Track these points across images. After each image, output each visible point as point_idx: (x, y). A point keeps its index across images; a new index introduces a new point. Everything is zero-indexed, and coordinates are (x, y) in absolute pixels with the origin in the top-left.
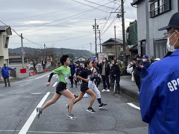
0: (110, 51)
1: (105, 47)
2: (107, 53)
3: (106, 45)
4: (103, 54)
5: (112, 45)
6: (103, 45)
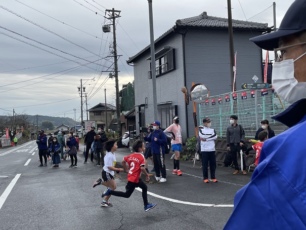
0: (100, 119)
1: (93, 114)
2: (96, 121)
3: (94, 112)
4: (91, 122)
5: (101, 111)
6: (90, 112)
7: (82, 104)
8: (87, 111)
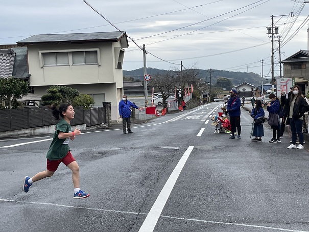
0: (299, 74)
1: (289, 67)
3: (290, 64)
4: (286, 80)
5: (302, 63)
6: (285, 64)
7: (273, 53)
8: (280, 62)
